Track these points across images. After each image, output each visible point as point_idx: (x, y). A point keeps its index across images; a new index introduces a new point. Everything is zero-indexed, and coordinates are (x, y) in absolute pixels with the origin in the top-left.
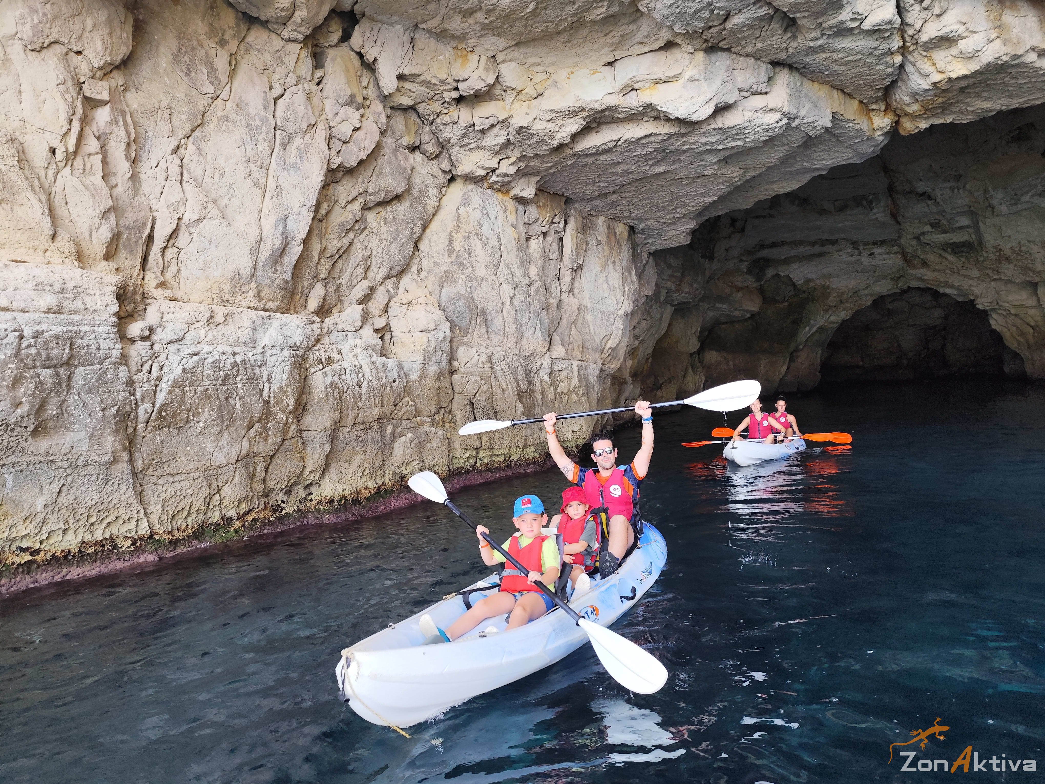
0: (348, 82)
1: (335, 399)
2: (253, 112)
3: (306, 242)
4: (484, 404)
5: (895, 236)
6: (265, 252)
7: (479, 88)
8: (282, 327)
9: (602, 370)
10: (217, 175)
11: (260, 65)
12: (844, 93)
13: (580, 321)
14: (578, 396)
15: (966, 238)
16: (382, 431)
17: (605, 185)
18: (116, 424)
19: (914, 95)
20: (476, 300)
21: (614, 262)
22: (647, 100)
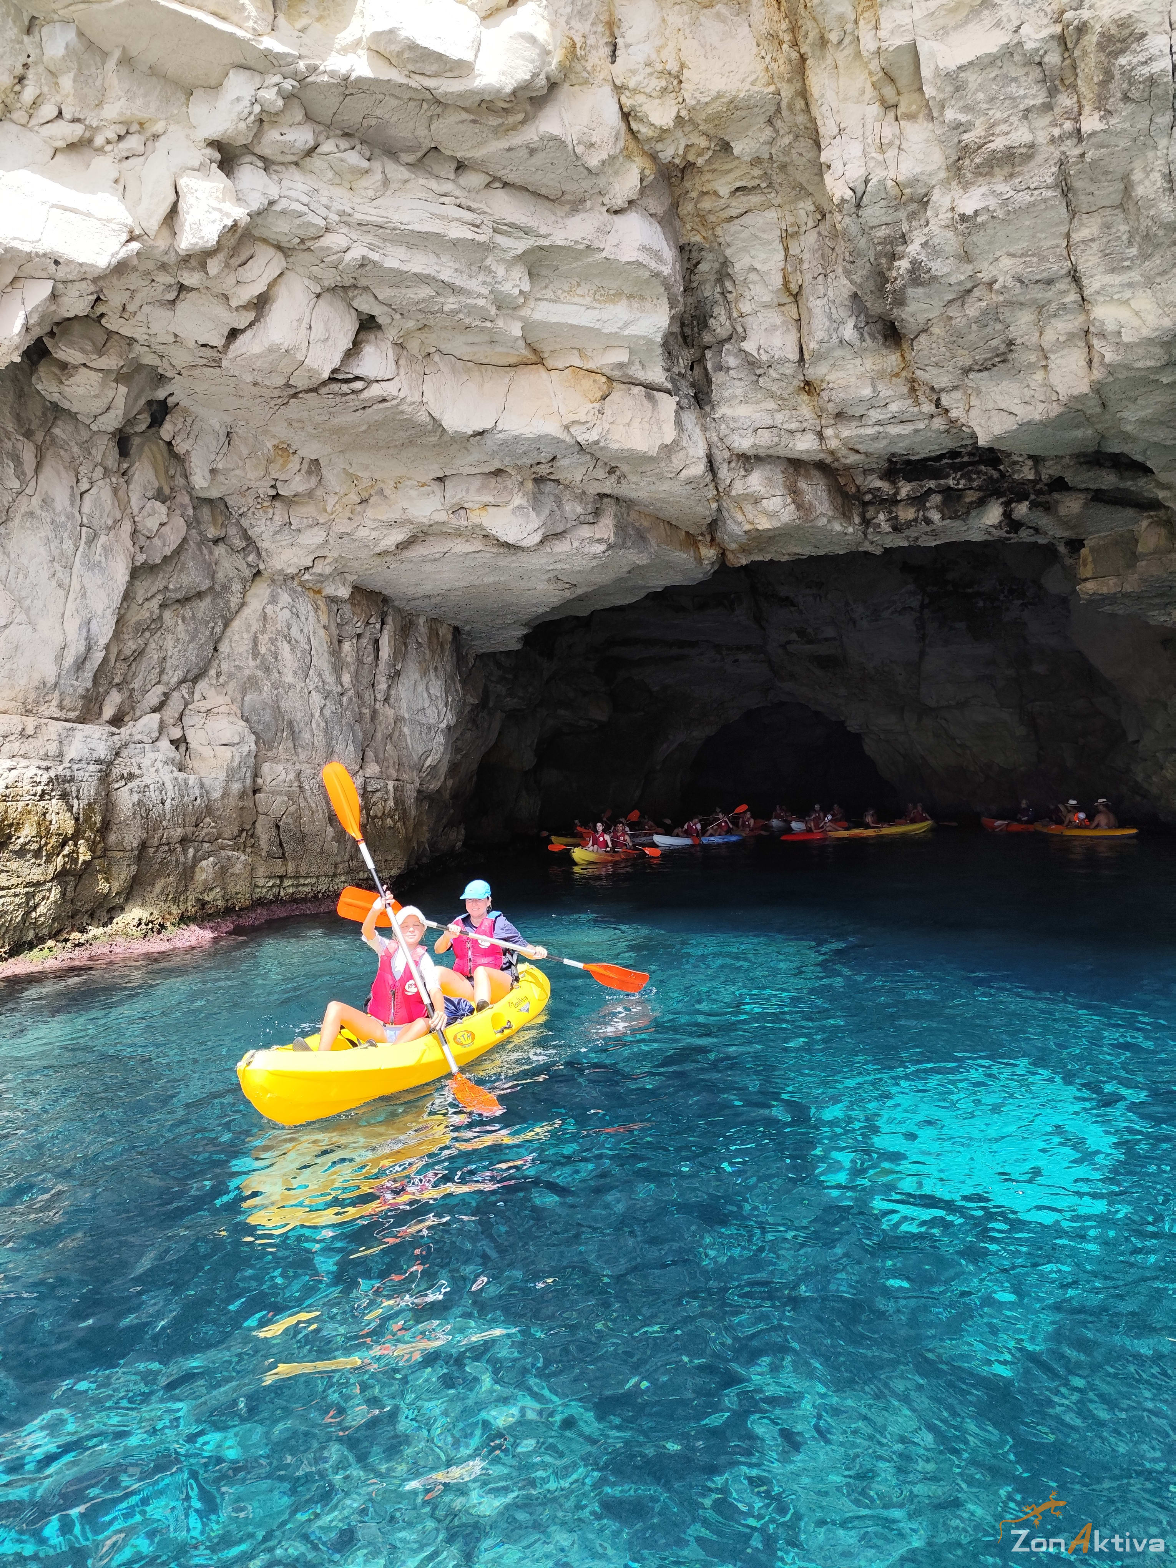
0: (156, 473)
1: (142, 817)
2: (58, 507)
3: (107, 647)
4: (291, 827)
5: (760, 642)
6: (69, 659)
7: (299, 490)
8: (85, 739)
9: (419, 791)
10: (21, 576)
11: (67, 458)
13: (397, 734)
14: (393, 820)
15: (831, 651)
16: (185, 854)
19: (732, 536)
20: (283, 710)
21: (436, 668)
22: (477, 520)
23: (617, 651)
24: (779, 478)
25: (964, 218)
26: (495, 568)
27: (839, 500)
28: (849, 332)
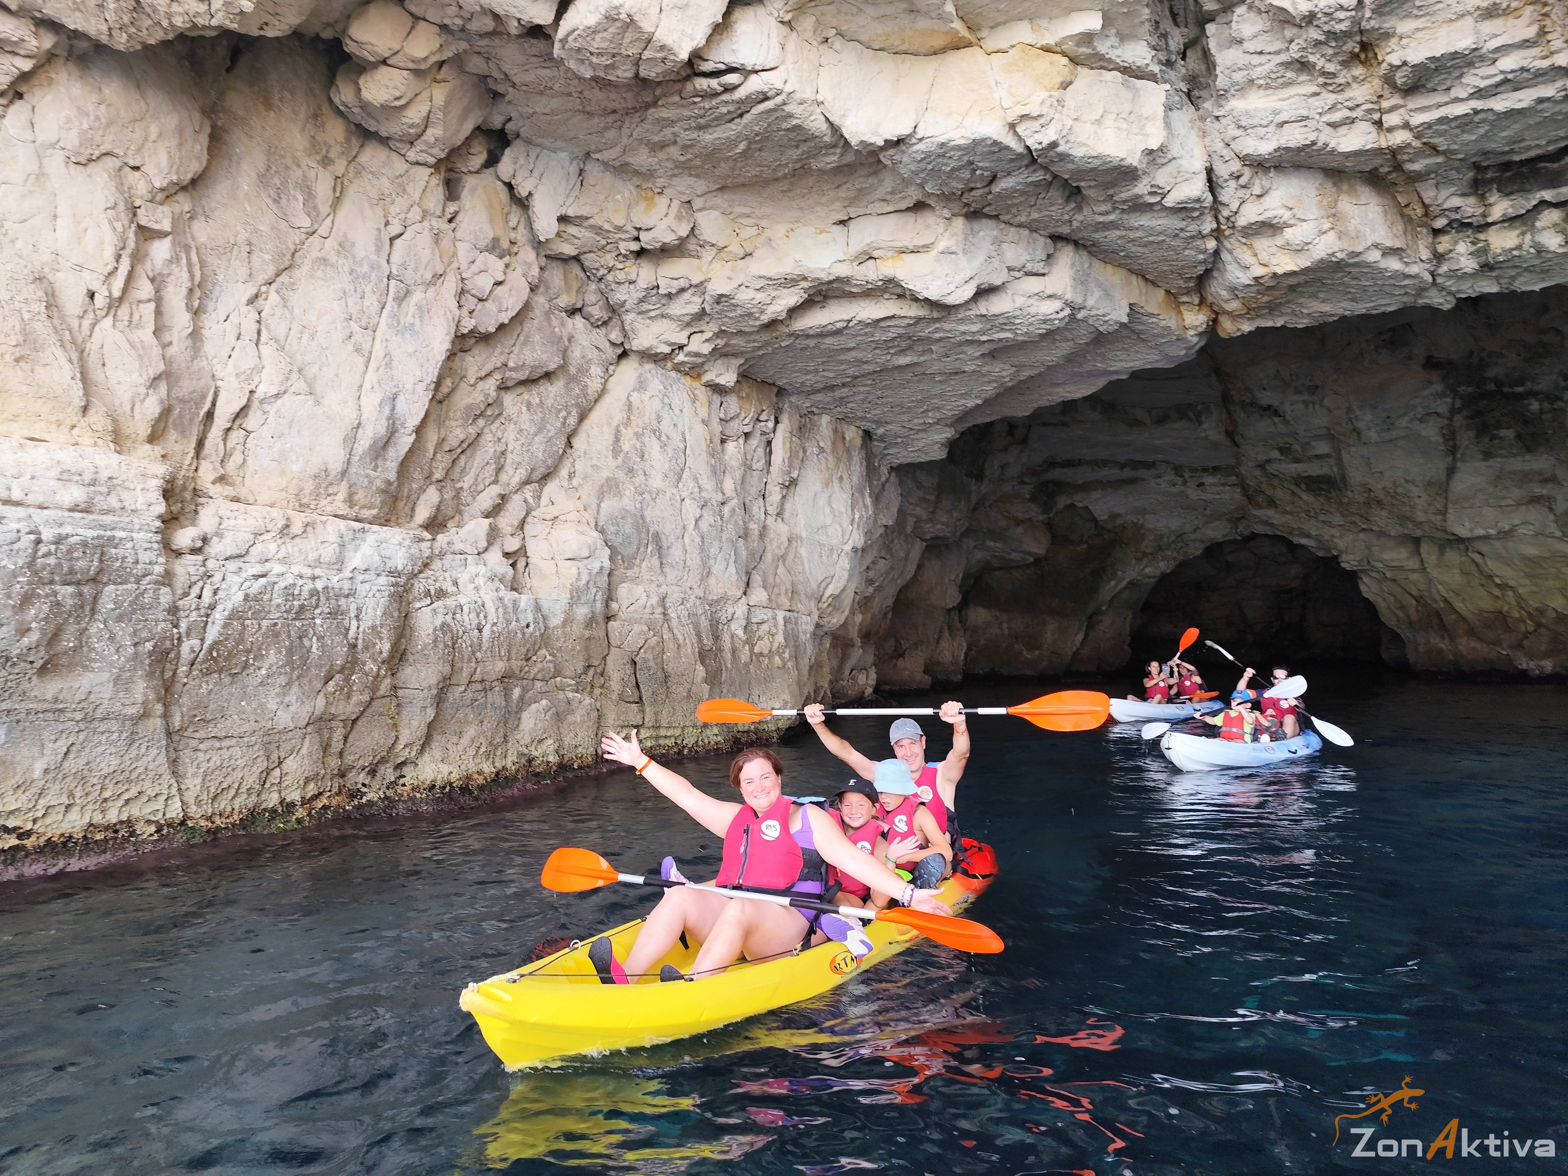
0: (491, 221)
1: (446, 646)
2: (360, 253)
3: (419, 430)
4: (651, 664)
5: (1232, 462)
6: (364, 443)
7: (667, 240)
8: (380, 543)
9: (818, 626)
10: (306, 336)
11: (374, 194)
12: (1146, 280)
13: (791, 555)
14: (782, 659)
15: (1325, 471)
16: (507, 694)
17: (831, 375)
18: (150, 665)
19: (1233, 289)
20: (648, 520)
21: (841, 478)
22: (889, 273)
23: (1057, 474)
26: (912, 342)
27: (1400, 227)
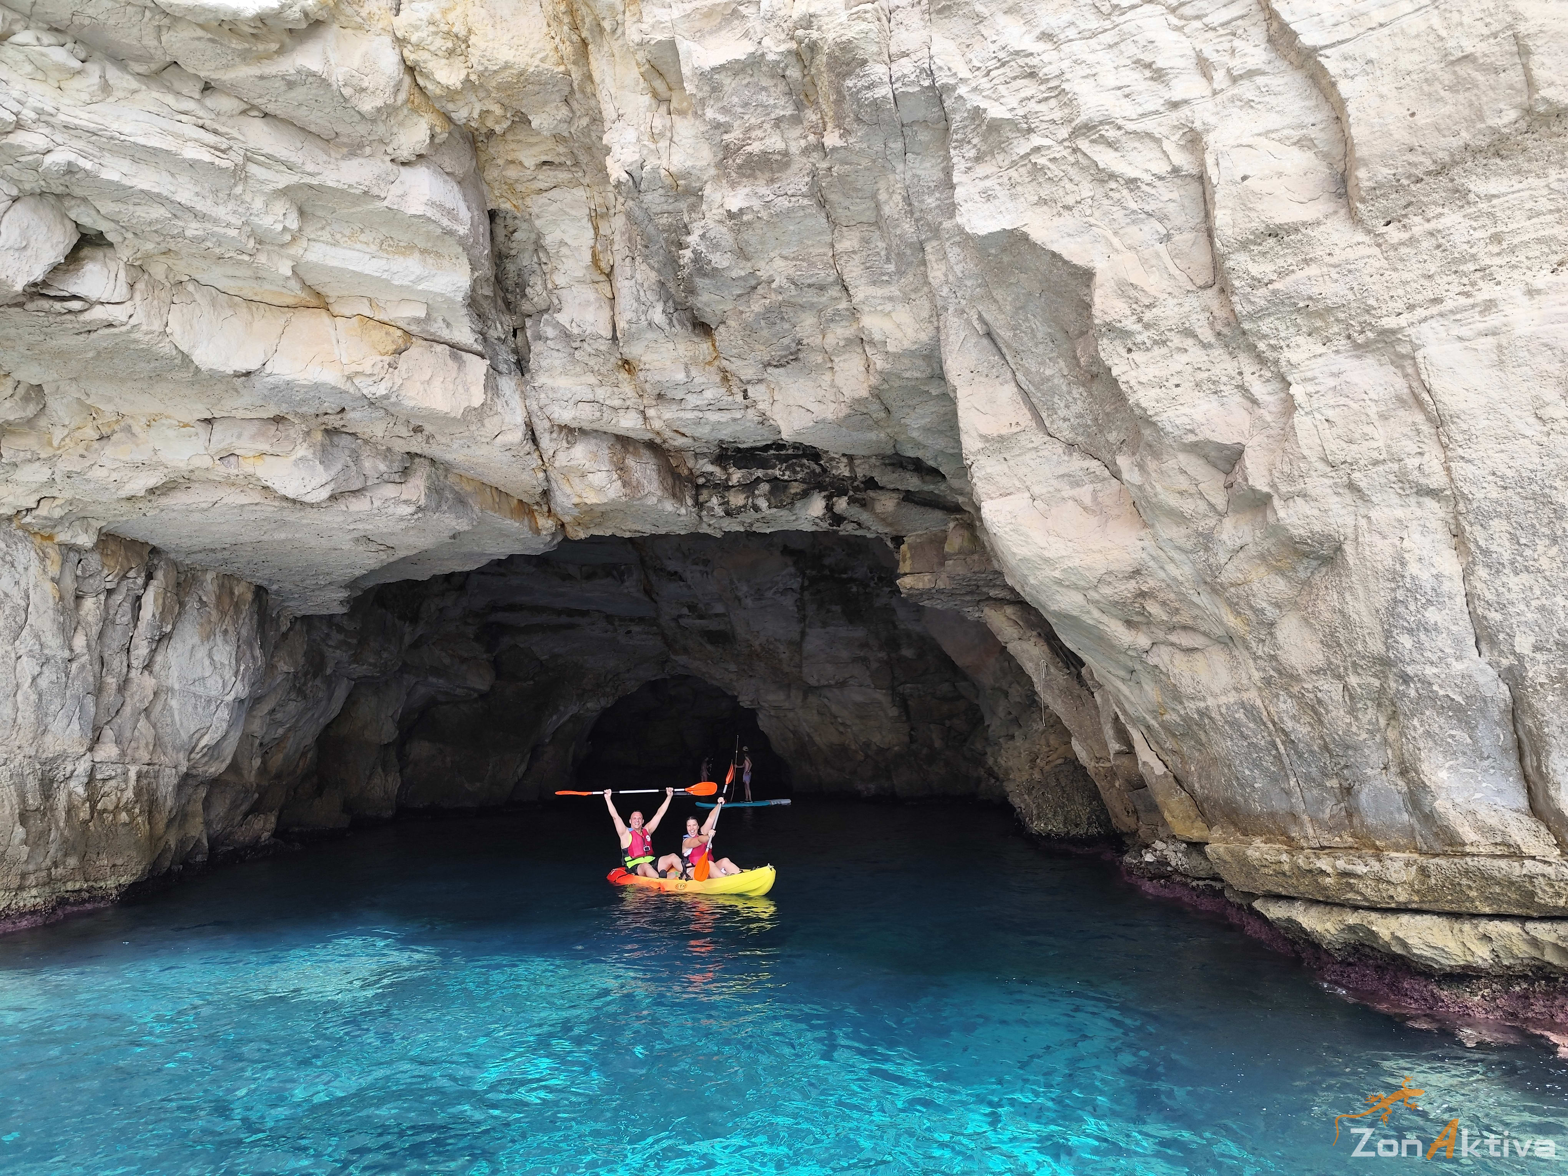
5: (652, 615)
9: (186, 777)
12: (499, 491)
14: (131, 814)
19: (565, 509)
21: (226, 632)
22: (249, 470)
23: (500, 617)
24: (605, 452)
25: (731, 215)
26: (282, 524)
27: (670, 481)
28: (658, 315)
